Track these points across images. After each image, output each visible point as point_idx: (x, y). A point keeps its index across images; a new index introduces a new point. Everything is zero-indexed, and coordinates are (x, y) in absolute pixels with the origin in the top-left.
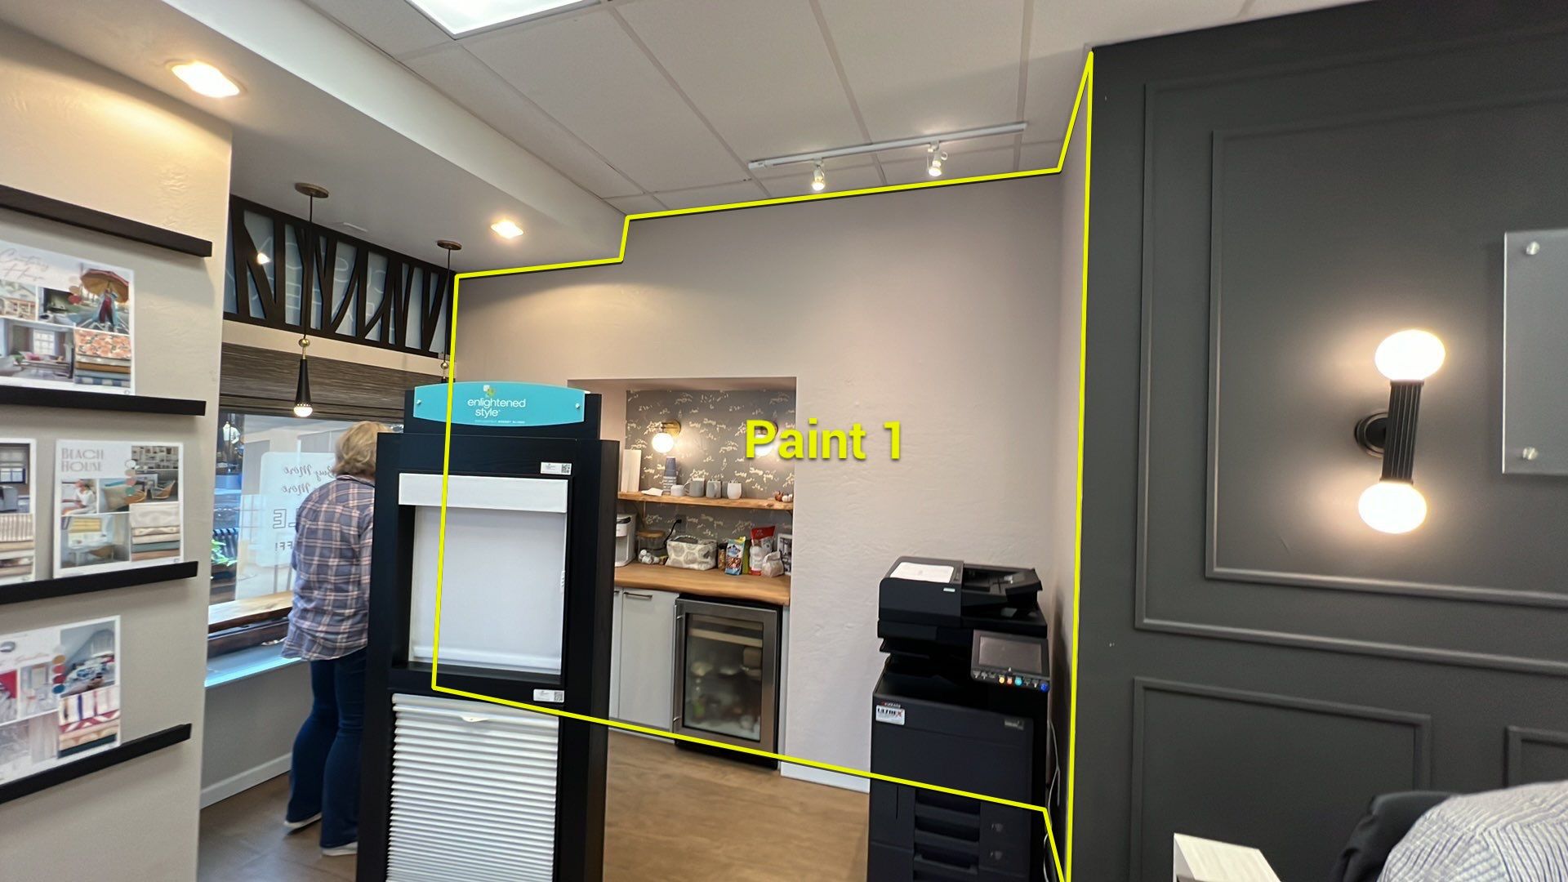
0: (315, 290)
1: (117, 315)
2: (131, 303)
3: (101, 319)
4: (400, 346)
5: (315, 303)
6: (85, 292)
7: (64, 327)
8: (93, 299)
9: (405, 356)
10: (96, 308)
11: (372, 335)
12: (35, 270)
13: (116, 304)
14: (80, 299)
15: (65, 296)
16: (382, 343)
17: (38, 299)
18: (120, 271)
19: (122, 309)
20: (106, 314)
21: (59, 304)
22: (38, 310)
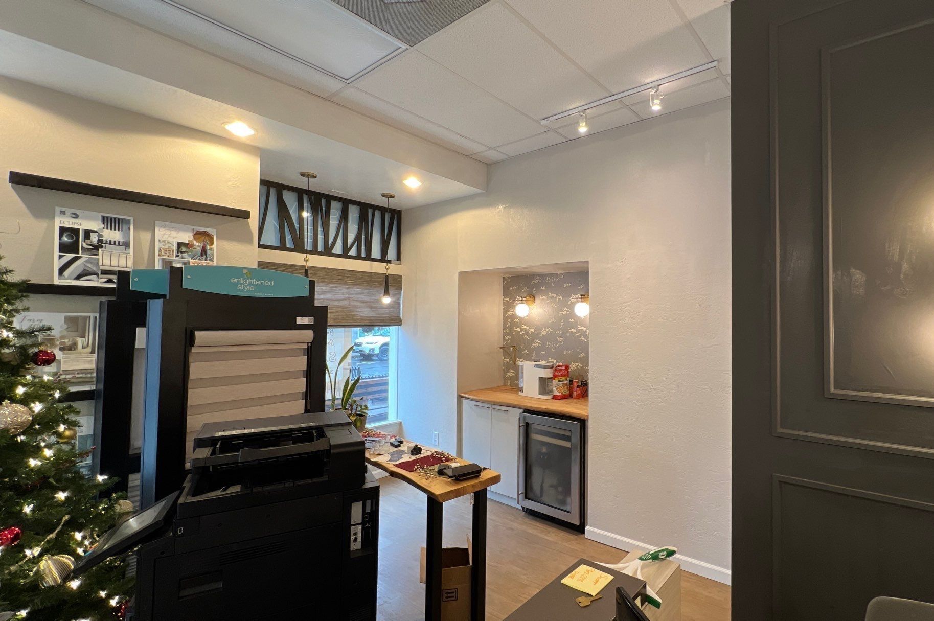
0: (320, 229)
1: (209, 252)
2: (215, 246)
3: (202, 255)
4: (368, 258)
5: (320, 237)
6: (195, 242)
7: (186, 260)
8: (198, 245)
9: (371, 264)
10: (199, 249)
11: (353, 252)
12: (174, 233)
13: (208, 247)
14: (193, 246)
15: (186, 245)
16: (358, 257)
17: (175, 247)
18: (209, 230)
19: (211, 249)
20: (204, 252)
21: (184, 249)
22: (175, 253)
